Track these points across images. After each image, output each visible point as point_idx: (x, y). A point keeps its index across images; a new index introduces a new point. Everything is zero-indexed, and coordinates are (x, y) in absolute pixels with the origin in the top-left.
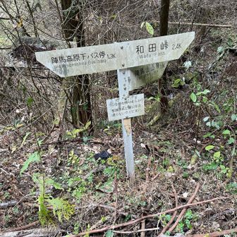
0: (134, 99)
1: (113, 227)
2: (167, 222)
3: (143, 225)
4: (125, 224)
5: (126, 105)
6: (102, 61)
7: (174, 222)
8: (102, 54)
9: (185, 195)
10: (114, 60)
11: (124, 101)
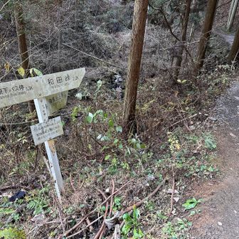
0: (53, 122)
1: (65, 235)
2: (104, 212)
3: (88, 221)
4: (74, 228)
5: (48, 128)
6: (22, 93)
7: (109, 210)
8: (22, 87)
9: (107, 190)
10: (32, 91)
11: (45, 125)
